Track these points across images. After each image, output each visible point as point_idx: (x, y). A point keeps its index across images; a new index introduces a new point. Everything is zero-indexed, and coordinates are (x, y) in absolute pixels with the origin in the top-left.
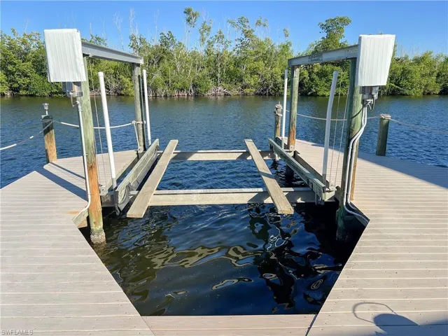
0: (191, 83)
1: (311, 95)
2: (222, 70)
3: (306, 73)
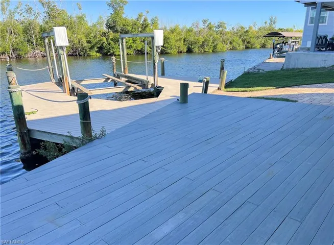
0: (11, 47)
1: (110, 55)
2: (36, 36)
3: (104, 39)
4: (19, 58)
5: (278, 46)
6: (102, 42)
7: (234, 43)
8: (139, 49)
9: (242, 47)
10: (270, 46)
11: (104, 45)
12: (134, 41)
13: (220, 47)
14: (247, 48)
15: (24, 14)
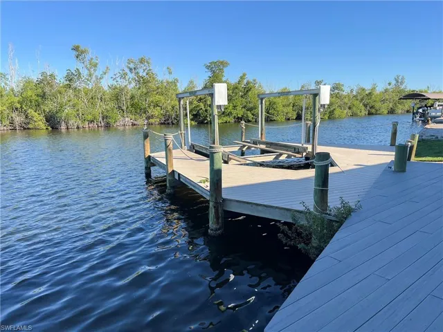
0: (101, 115)
1: (207, 123)
2: (127, 103)
3: (202, 105)
4: (108, 126)
5: (421, 110)
6: (198, 109)
7: (354, 109)
8: (240, 116)
9: (364, 112)
10: (400, 111)
11: (201, 112)
12: (235, 107)
13: (337, 112)
14: (370, 114)
15: (118, 79)
